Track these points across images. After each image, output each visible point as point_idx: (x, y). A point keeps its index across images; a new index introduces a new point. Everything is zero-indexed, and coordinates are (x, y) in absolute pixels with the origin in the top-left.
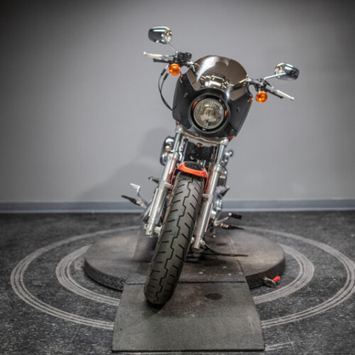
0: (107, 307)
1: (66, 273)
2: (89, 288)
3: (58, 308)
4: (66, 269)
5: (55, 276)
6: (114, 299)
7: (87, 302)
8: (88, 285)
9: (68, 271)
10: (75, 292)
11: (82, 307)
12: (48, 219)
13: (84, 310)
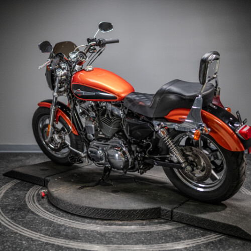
0: (66, 228)
1: (33, 200)
2: (52, 212)
3: (28, 228)
4: (33, 196)
5: (25, 202)
6: (72, 221)
7: (50, 223)
8: (51, 210)
9: (35, 198)
10: (41, 215)
11: (46, 228)
12: (20, 158)
13: (48, 230)
